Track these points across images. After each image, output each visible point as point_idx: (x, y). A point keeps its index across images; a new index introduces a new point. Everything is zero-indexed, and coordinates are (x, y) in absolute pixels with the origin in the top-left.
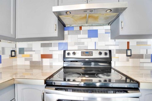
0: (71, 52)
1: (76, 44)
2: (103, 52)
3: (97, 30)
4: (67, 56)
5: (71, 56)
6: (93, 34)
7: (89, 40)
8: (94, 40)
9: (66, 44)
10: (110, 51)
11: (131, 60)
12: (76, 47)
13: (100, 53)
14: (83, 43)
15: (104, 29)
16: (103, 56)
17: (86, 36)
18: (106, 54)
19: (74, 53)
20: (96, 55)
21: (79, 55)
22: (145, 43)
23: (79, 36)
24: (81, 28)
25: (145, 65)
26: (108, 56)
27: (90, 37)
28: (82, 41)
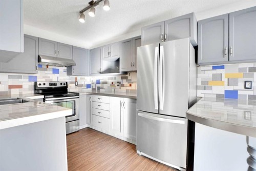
0: (42, 83)
1: (44, 77)
2: (63, 84)
3: (58, 69)
4: (38, 86)
5: (42, 86)
6: (56, 71)
7: (53, 75)
8: (56, 75)
9: (36, 77)
10: (67, 83)
11: (77, 87)
12: (44, 80)
13: (61, 84)
14: (49, 77)
15: (62, 70)
16: (63, 85)
17: (52, 72)
18: (64, 84)
19: (44, 84)
20: (58, 85)
21: (47, 85)
22: (84, 78)
23: (46, 72)
24: (47, 66)
25: (84, 90)
26: (65, 86)
27: (54, 73)
28: (49, 75)
